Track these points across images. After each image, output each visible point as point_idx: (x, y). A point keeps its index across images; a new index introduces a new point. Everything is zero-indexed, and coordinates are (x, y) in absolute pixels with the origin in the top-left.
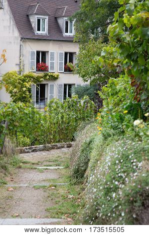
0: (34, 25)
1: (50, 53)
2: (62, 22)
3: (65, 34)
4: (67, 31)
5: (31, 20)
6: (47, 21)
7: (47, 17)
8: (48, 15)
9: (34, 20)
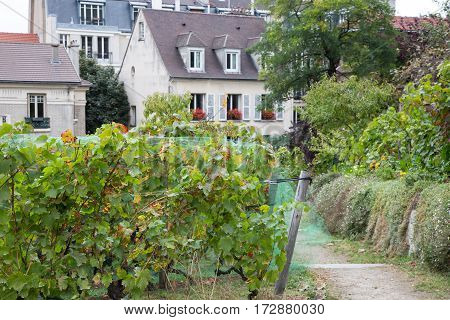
0: (186, 60)
1: (207, 97)
2: (222, 55)
3: (227, 71)
4: (229, 67)
5: (182, 54)
6: (202, 54)
7: (203, 49)
8: (204, 46)
9: (185, 54)
